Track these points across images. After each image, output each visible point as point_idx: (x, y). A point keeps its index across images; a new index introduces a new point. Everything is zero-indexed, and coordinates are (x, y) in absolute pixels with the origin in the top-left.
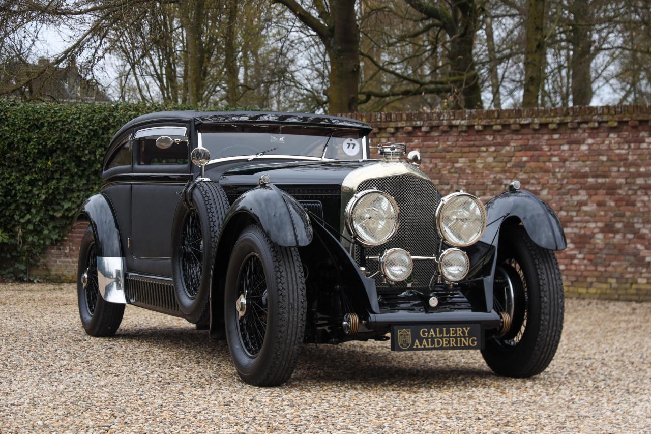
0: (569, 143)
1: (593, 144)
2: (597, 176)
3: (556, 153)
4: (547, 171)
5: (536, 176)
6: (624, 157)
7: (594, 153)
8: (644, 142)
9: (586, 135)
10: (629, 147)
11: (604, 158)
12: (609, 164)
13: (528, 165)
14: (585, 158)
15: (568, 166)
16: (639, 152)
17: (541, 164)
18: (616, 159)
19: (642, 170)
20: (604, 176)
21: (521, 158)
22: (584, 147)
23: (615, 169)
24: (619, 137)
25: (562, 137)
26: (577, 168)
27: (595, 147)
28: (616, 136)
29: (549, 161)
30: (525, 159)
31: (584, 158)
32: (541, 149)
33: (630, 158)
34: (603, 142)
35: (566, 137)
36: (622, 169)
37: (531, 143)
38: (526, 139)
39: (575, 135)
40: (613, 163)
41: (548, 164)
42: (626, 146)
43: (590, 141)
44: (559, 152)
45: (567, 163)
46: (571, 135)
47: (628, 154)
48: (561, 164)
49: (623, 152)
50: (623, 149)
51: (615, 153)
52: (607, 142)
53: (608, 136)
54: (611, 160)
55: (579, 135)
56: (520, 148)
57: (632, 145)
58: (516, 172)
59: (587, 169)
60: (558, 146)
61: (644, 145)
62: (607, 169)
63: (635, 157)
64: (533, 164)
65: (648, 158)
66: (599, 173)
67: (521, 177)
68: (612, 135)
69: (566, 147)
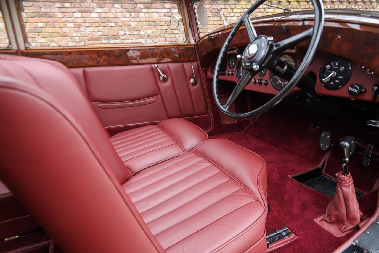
0: (80, 12)
1: (102, 12)
2: (109, 39)
3: (70, 19)
4: (64, 36)
5: (55, 39)
6: (128, 23)
7: (103, 21)
8: (141, 12)
9: (95, 4)
10: (131, 15)
11: (113, 24)
12: (117, 29)
13: (44, 30)
14: (97, 24)
15: (83, 31)
16: (138, 19)
17: (57, 30)
18: (122, 24)
19: (142, 33)
20: (115, 39)
21: (36, 24)
22: (94, 15)
23: (123, 33)
24: (122, 7)
25: (72, 5)
26: (91, 33)
27: (103, 15)
28: (119, 7)
29: (65, 26)
30: (40, 25)
31: (95, 24)
32: (55, 17)
33: (132, 24)
34: (110, 12)
35: (77, 6)
36: (127, 33)
37: (43, 10)
38: (37, 7)
39: (85, 4)
40: (120, 28)
41: (64, 29)
42: (128, 15)
43: (99, 10)
44: (73, 18)
45: (82, 29)
46: (81, 4)
47: (130, 21)
48: (77, 29)
49: (126, 19)
50: (126, 17)
51: (120, 20)
52: (113, 11)
53: (113, 7)
54: (118, 26)
55: (88, 4)
56: (33, 15)
57: (133, 14)
58: (34, 36)
59: (100, 33)
60: (71, 14)
61: (141, 15)
62: (115, 33)
63: (136, 23)
64: (49, 29)
65: (145, 24)
66: (110, 36)
67: (40, 41)
68: (116, 6)
69: (78, 15)
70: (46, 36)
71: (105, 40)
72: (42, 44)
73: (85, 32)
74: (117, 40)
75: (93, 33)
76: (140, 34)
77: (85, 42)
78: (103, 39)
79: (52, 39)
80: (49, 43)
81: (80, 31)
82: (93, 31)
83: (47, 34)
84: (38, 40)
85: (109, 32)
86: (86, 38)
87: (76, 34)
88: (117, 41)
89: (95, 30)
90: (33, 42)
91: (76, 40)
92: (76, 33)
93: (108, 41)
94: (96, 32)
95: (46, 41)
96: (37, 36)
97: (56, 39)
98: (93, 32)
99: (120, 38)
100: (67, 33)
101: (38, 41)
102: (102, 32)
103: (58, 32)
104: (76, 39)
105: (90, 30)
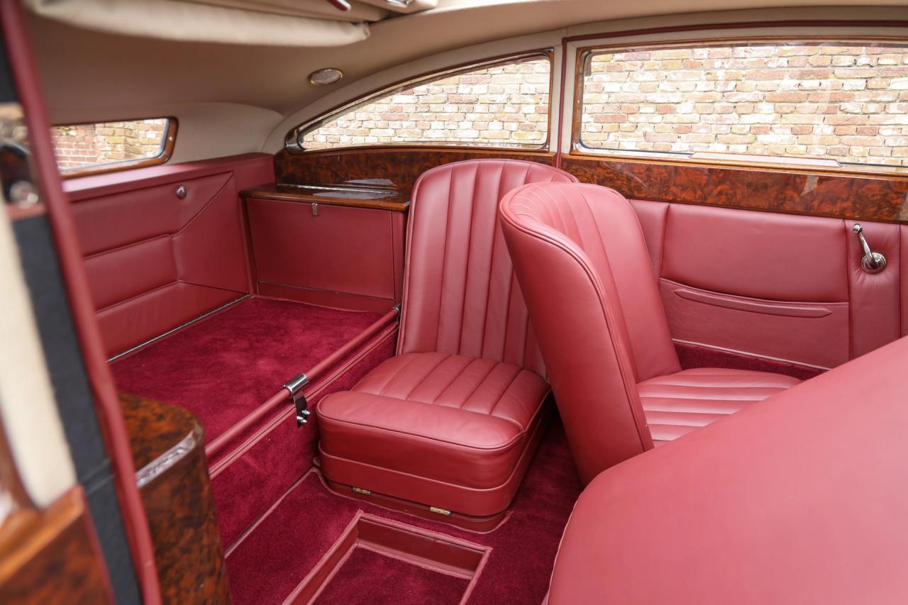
70: (656, 67)
71: (792, 78)
72: (643, 84)
73: (745, 58)
74: (826, 78)
75: (766, 60)
76: (904, 64)
77: (739, 82)
78: (787, 76)
79: (666, 73)
80: (657, 83)
81: (735, 56)
82: (766, 55)
83: (658, 64)
84: (638, 76)
85: (810, 58)
86: (744, 72)
87: (723, 64)
88: (823, 81)
89: (773, 53)
90: (628, 80)
91: (717, 77)
92: (723, 61)
93: (798, 82)
94: (773, 58)
95: (653, 79)
96: (638, 68)
97: (675, 74)
98: (766, 57)
99: (835, 76)
100: (702, 61)
101: (637, 79)
102: (788, 59)
103: (683, 60)
104: (717, 75)
105: (758, 54)
